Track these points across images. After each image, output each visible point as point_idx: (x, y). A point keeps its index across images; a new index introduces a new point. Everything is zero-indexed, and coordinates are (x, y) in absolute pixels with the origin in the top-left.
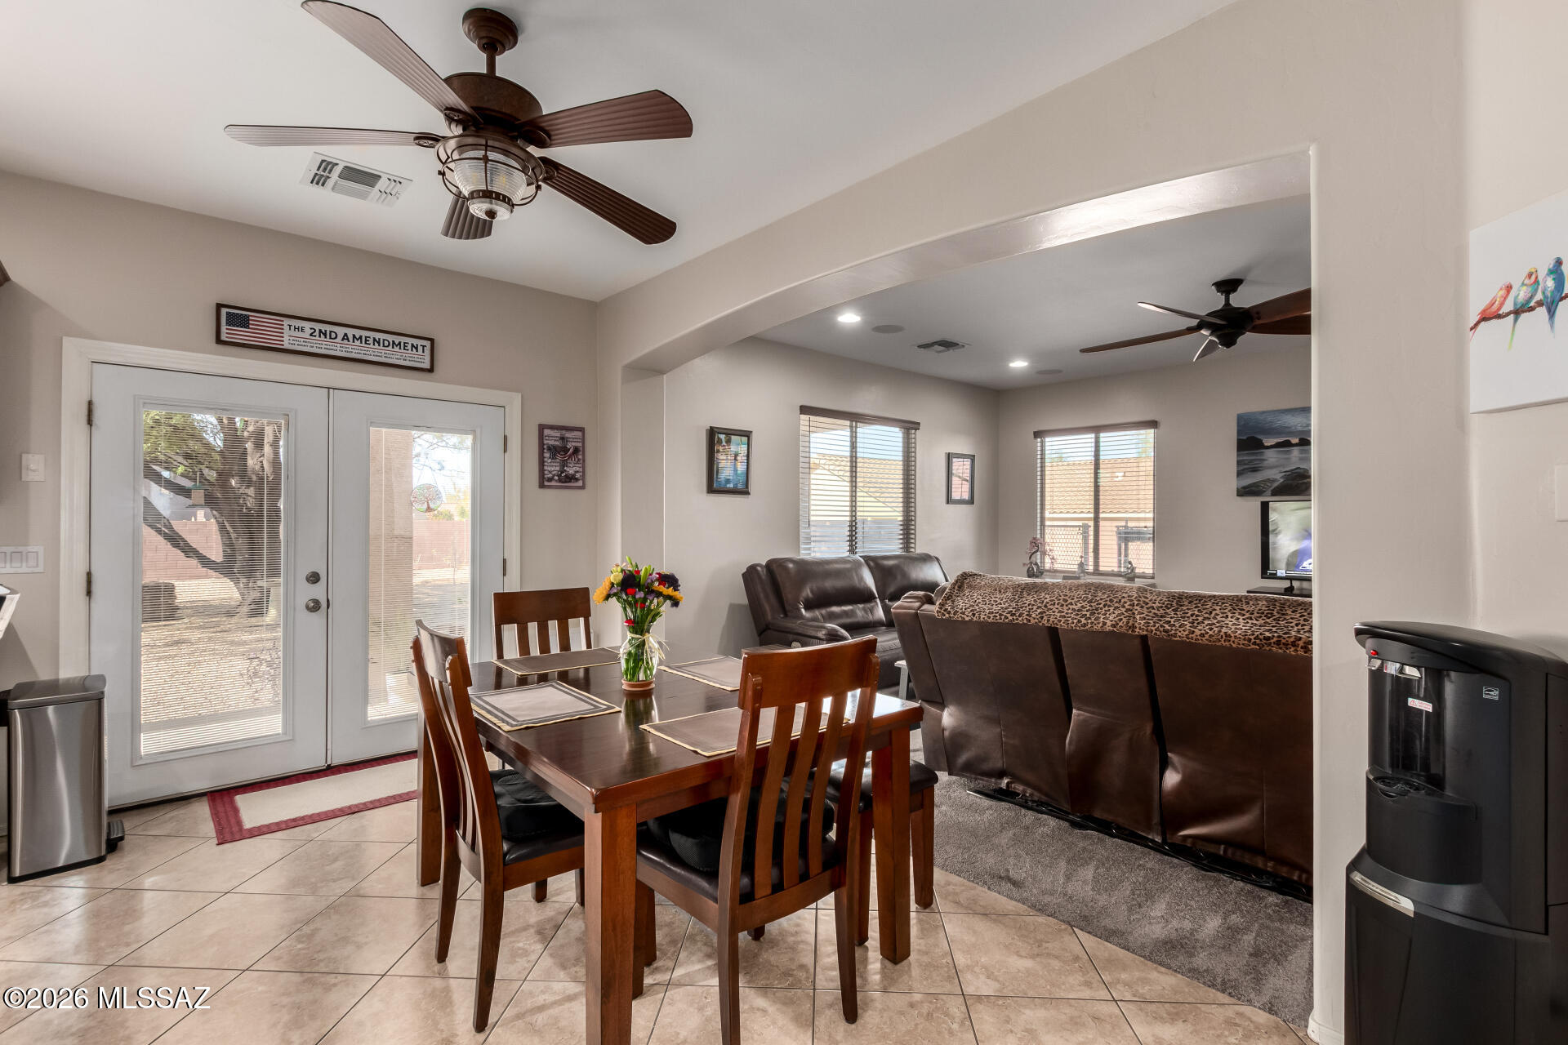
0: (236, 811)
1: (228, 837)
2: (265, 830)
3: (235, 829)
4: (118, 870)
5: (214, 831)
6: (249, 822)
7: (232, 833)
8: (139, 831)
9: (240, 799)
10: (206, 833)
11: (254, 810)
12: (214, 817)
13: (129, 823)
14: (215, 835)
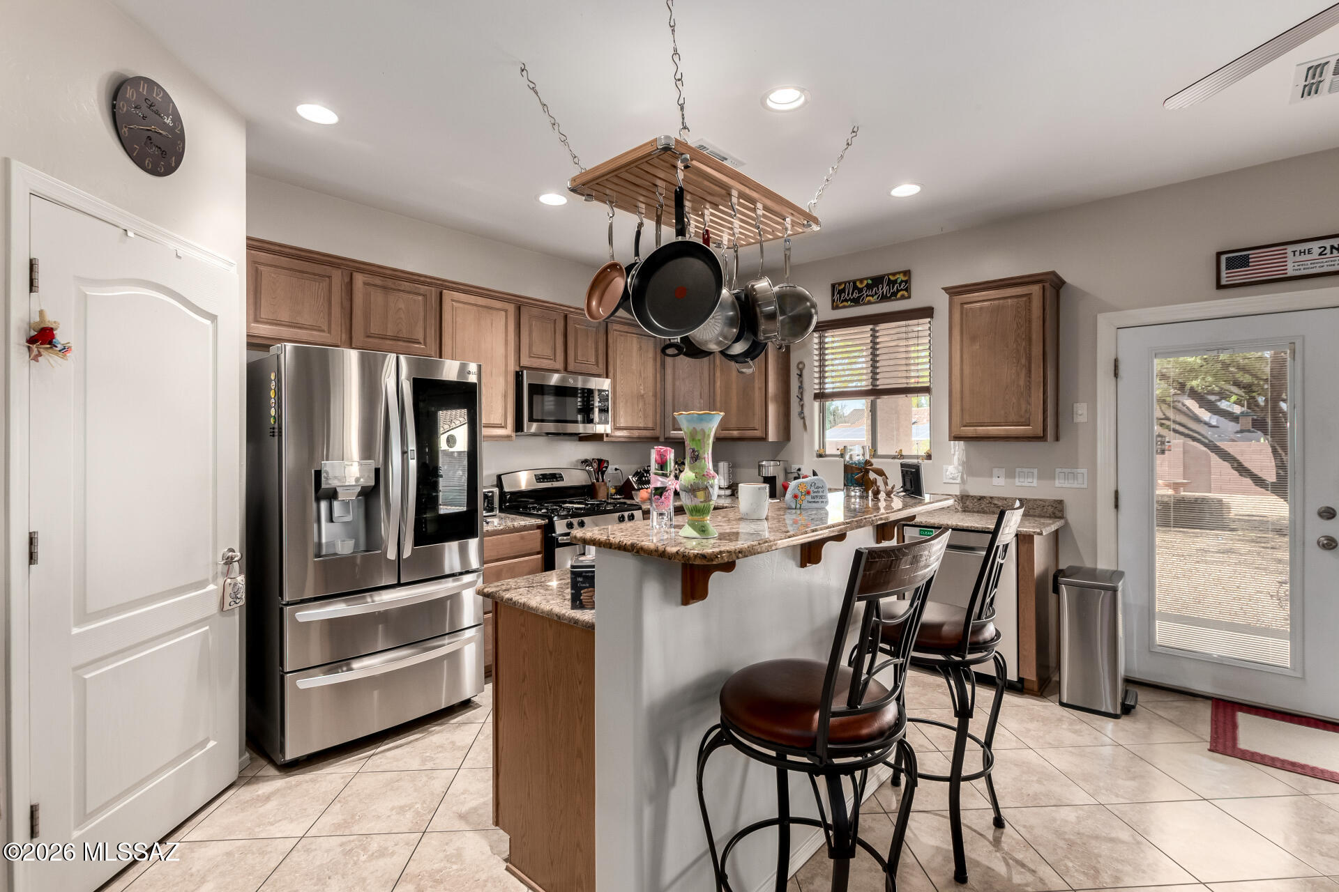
0: (1235, 726)
1: (1220, 747)
2: (1258, 758)
3: (1229, 744)
4: (1127, 731)
5: (1210, 736)
6: (1244, 743)
7: (1225, 746)
8: (1149, 706)
9: (1242, 717)
10: (1203, 735)
11: (1252, 733)
12: (1214, 722)
13: (1143, 697)
14: (1209, 740)
